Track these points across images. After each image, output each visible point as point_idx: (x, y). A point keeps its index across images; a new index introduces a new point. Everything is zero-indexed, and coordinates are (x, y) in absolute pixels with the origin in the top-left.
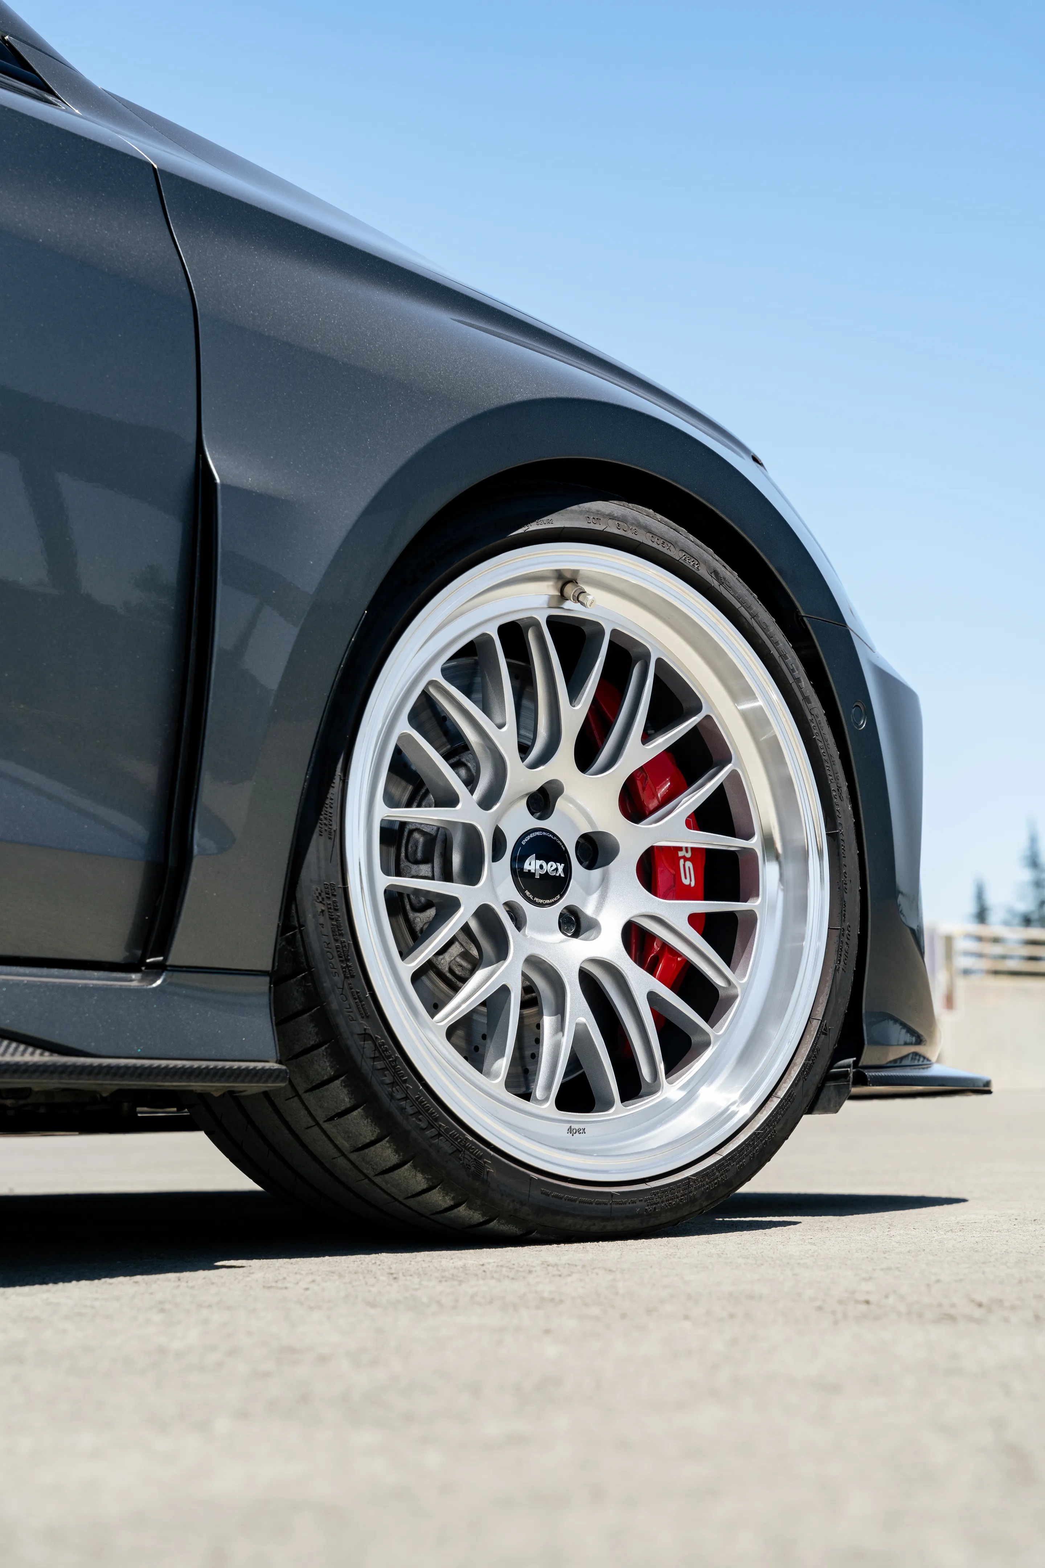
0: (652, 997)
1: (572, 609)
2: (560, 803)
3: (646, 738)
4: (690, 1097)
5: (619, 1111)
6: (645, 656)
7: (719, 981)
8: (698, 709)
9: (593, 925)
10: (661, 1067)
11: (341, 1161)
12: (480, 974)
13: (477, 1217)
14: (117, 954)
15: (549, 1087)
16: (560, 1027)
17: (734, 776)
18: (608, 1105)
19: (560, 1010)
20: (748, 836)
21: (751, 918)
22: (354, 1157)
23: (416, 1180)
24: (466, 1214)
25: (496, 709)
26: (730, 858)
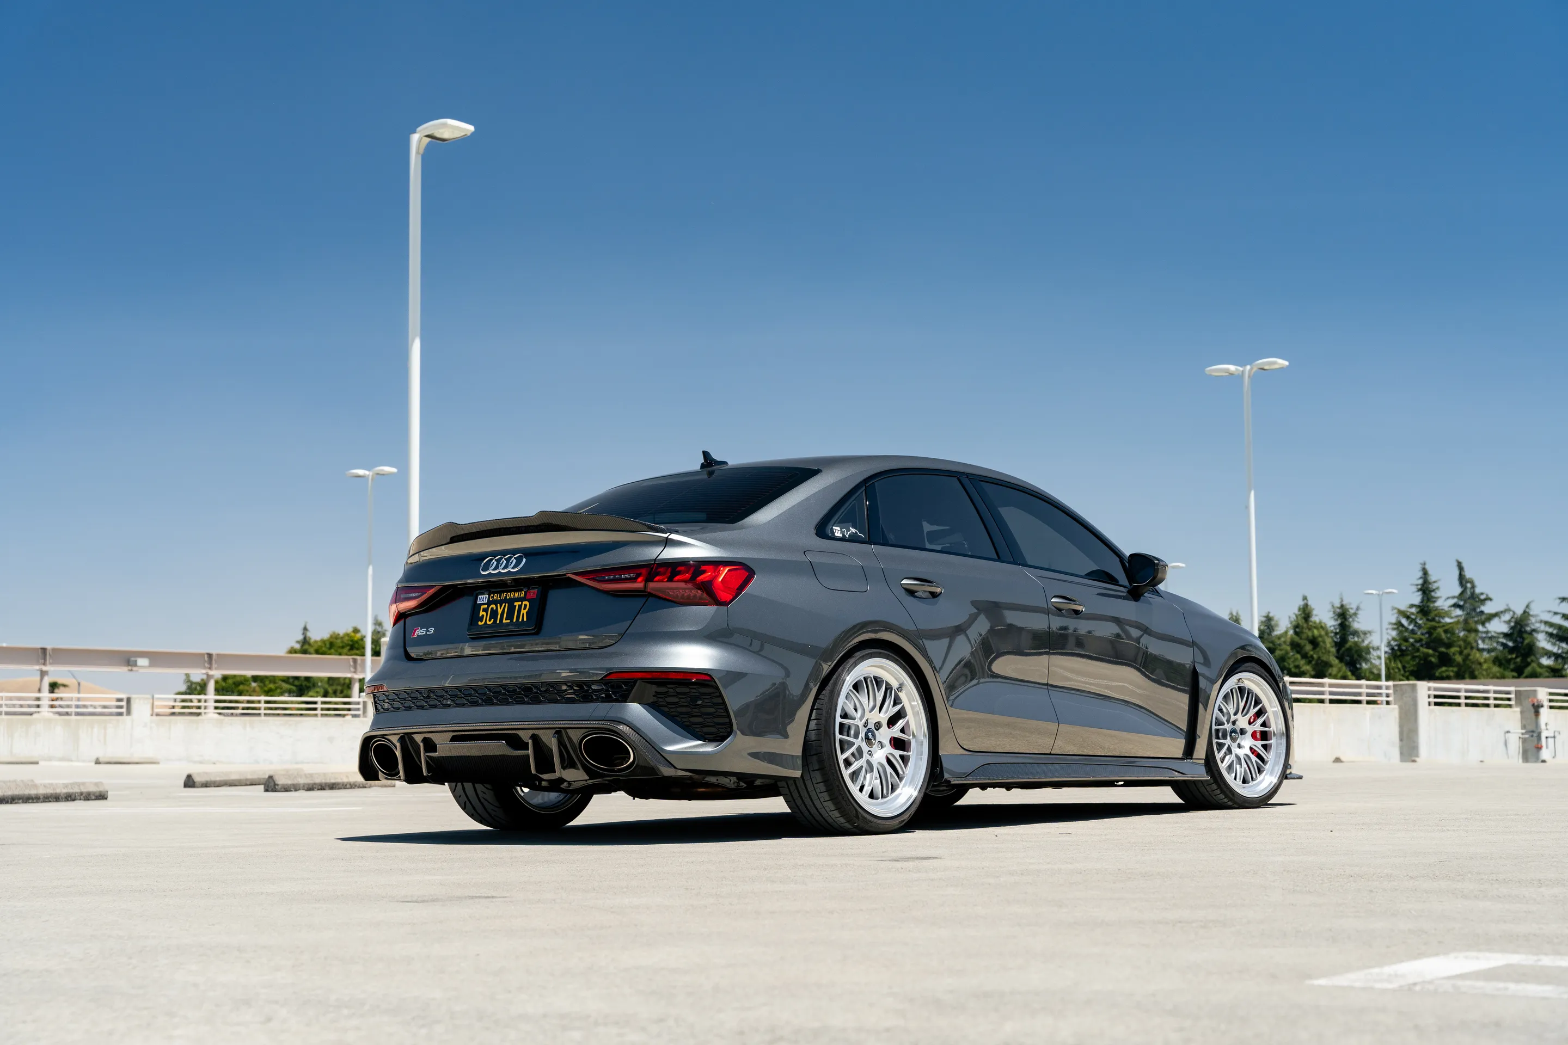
0: (1256, 761)
1: (1241, 684)
2: (1237, 723)
3: (1254, 708)
4: (1263, 780)
5: (1252, 783)
6: (1253, 693)
7: (1265, 758)
8: (1261, 703)
9: (1244, 747)
10: (1258, 775)
11: (1207, 793)
12: (1227, 757)
13: (1231, 804)
14: (1180, 756)
15: (1240, 779)
16: (1241, 767)
17: (1268, 717)
18: (1249, 782)
19: (1241, 764)
20: (1270, 728)
21: (1271, 745)
22: (1210, 792)
23: (1222, 796)
24: (1230, 803)
25: (1229, 705)
26: (1266, 732)
